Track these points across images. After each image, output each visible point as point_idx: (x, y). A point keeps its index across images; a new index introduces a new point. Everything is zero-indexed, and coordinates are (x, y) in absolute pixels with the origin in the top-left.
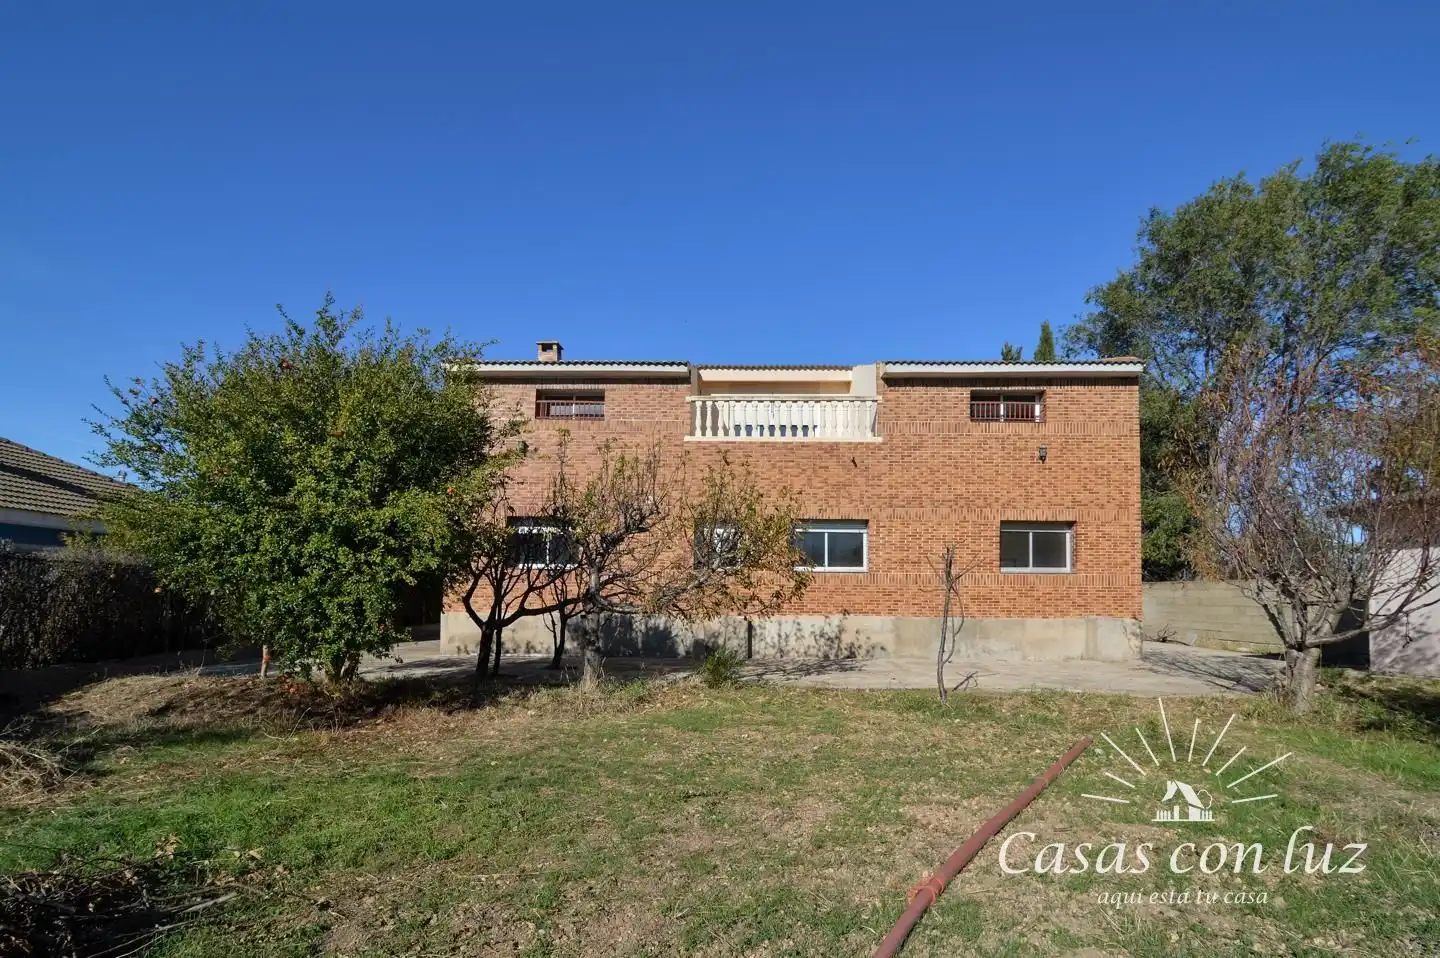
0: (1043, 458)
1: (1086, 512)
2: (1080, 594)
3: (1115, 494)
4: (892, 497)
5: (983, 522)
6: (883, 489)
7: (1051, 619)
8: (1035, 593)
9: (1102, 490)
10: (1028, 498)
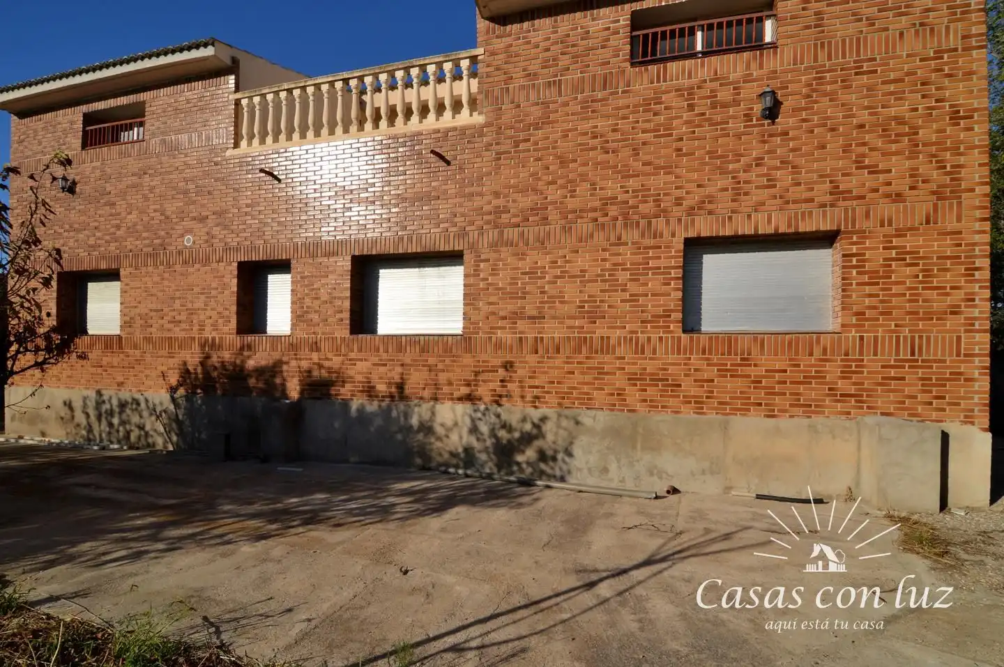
0: (772, 113)
1: (860, 211)
2: (846, 374)
3: (926, 169)
4: (498, 211)
5: (652, 242)
6: (486, 198)
7: (784, 423)
8: (752, 371)
9: (899, 166)
10: (738, 193)
